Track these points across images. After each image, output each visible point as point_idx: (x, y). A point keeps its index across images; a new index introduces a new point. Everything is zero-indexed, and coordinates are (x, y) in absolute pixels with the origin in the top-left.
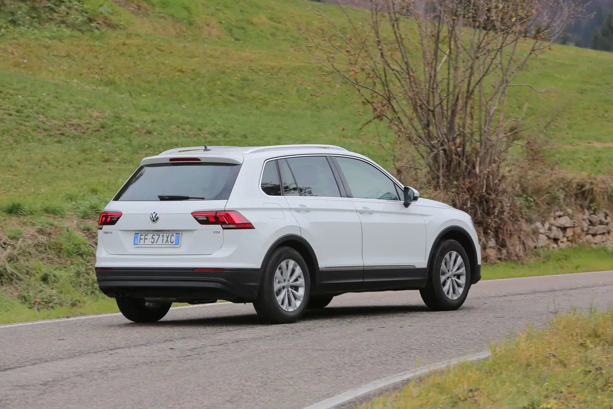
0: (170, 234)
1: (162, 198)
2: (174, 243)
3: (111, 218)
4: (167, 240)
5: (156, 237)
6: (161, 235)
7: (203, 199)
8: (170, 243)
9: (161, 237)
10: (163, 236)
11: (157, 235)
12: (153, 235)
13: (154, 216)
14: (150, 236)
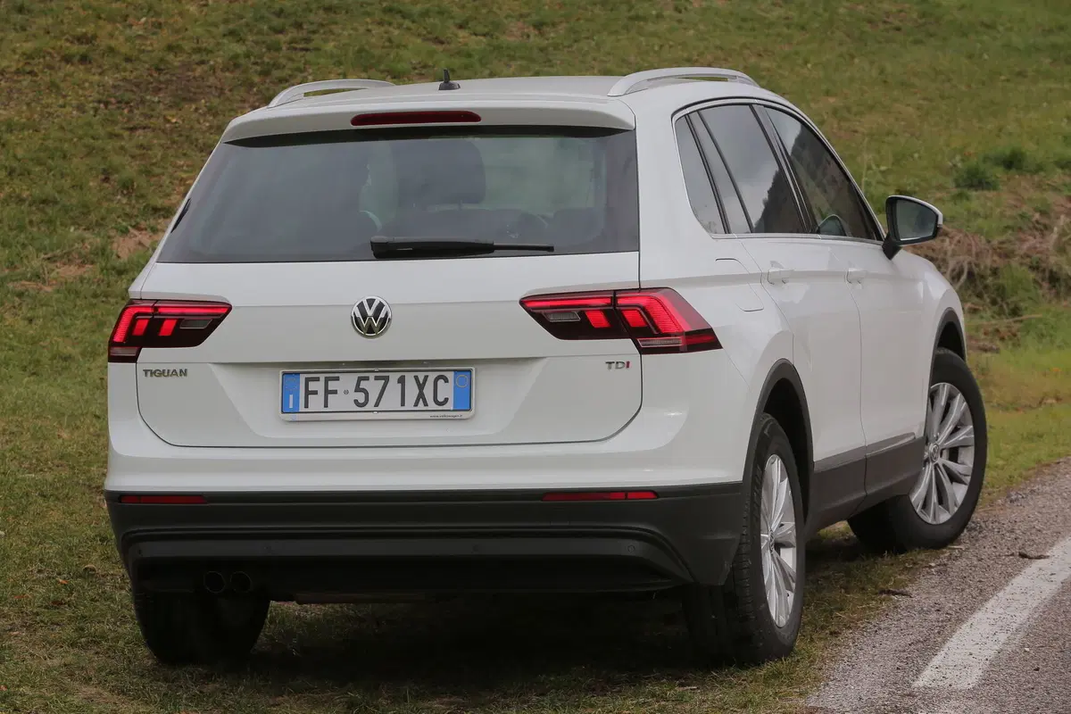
0: (432, 376)
1: (385, 252)
2: (450, 405)
3: (179, 322)
4: (421, 396)
5: (373, 386)
6: (394, 377)
7: (549, 250)
8: (432, 405)
9: (394, 387)
10: (402, 381)
11: (377, 378)
12: (360, 379)
13: (370, 313)
14: (347, 381)
